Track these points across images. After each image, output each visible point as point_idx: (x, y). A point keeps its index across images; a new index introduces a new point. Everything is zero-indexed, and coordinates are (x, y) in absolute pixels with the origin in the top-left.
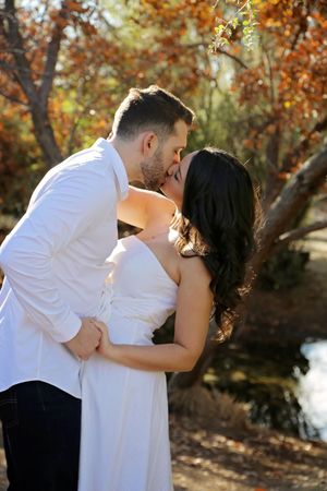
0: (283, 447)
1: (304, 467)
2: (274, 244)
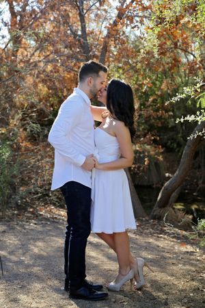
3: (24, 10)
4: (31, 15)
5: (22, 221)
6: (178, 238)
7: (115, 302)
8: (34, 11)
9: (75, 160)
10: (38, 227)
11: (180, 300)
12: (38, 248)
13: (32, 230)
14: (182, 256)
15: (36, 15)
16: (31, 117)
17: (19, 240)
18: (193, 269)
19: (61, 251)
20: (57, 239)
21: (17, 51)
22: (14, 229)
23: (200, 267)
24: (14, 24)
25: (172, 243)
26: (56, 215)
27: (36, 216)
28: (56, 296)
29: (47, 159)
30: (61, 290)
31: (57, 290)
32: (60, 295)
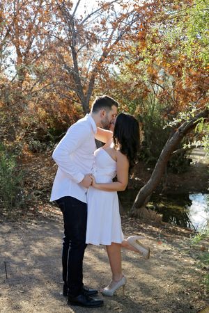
0: (173, 230)
1: (180, 236)
2: (171, 155)
3: (27, 52)
4: (33, 55)
5: (24, 221)
6: (155, 236)
7: (110, 309)
8: (35, 52)
9: (75, 177)
10: (38, 226)
11: (169, 306)
12: (38, 248)
13: (33, 230)
14: (162, 255)
15: (37, 55)
16: (33, 135)
17: (22, 241)
18: (174, 270)
19: (58, 252)
20: (55, 239)
21: (22, 83)
22: (18, 229)
23: (179, 268)
24: (19, 61)
25: (151, 241)
26: (53, 213)
27: (37, 215)
28: (55, 302)
29: (46, 168)
30: (60, 295)
31: (56, 296)
32: (59, 301)
